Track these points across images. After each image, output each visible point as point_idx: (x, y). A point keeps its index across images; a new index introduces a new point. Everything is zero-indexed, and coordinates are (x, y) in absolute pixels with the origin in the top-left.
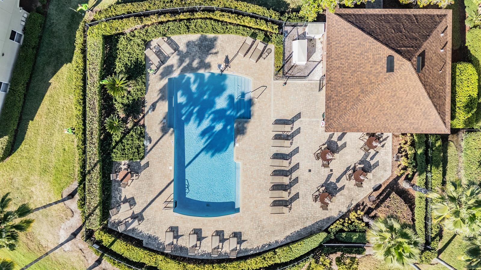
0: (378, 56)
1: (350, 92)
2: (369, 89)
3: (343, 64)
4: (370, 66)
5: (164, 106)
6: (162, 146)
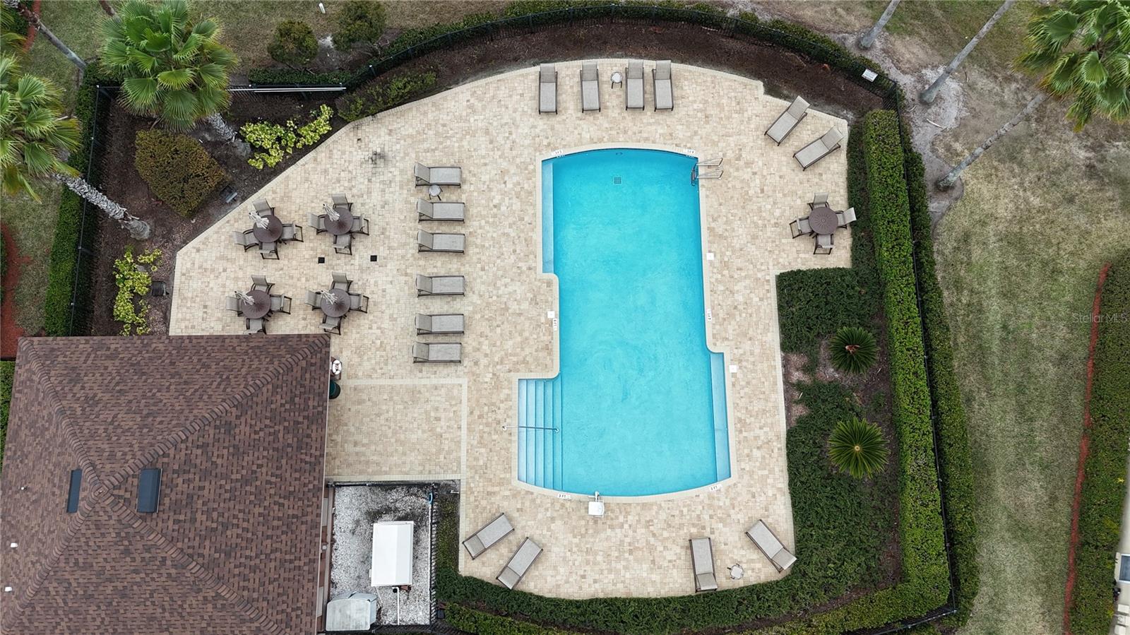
0: (182, 517)
1: (261, 430)
2: (212, 432)
3: (275, 503)
4: (206, 492)
5: (736, 405)
6: (735, 308)
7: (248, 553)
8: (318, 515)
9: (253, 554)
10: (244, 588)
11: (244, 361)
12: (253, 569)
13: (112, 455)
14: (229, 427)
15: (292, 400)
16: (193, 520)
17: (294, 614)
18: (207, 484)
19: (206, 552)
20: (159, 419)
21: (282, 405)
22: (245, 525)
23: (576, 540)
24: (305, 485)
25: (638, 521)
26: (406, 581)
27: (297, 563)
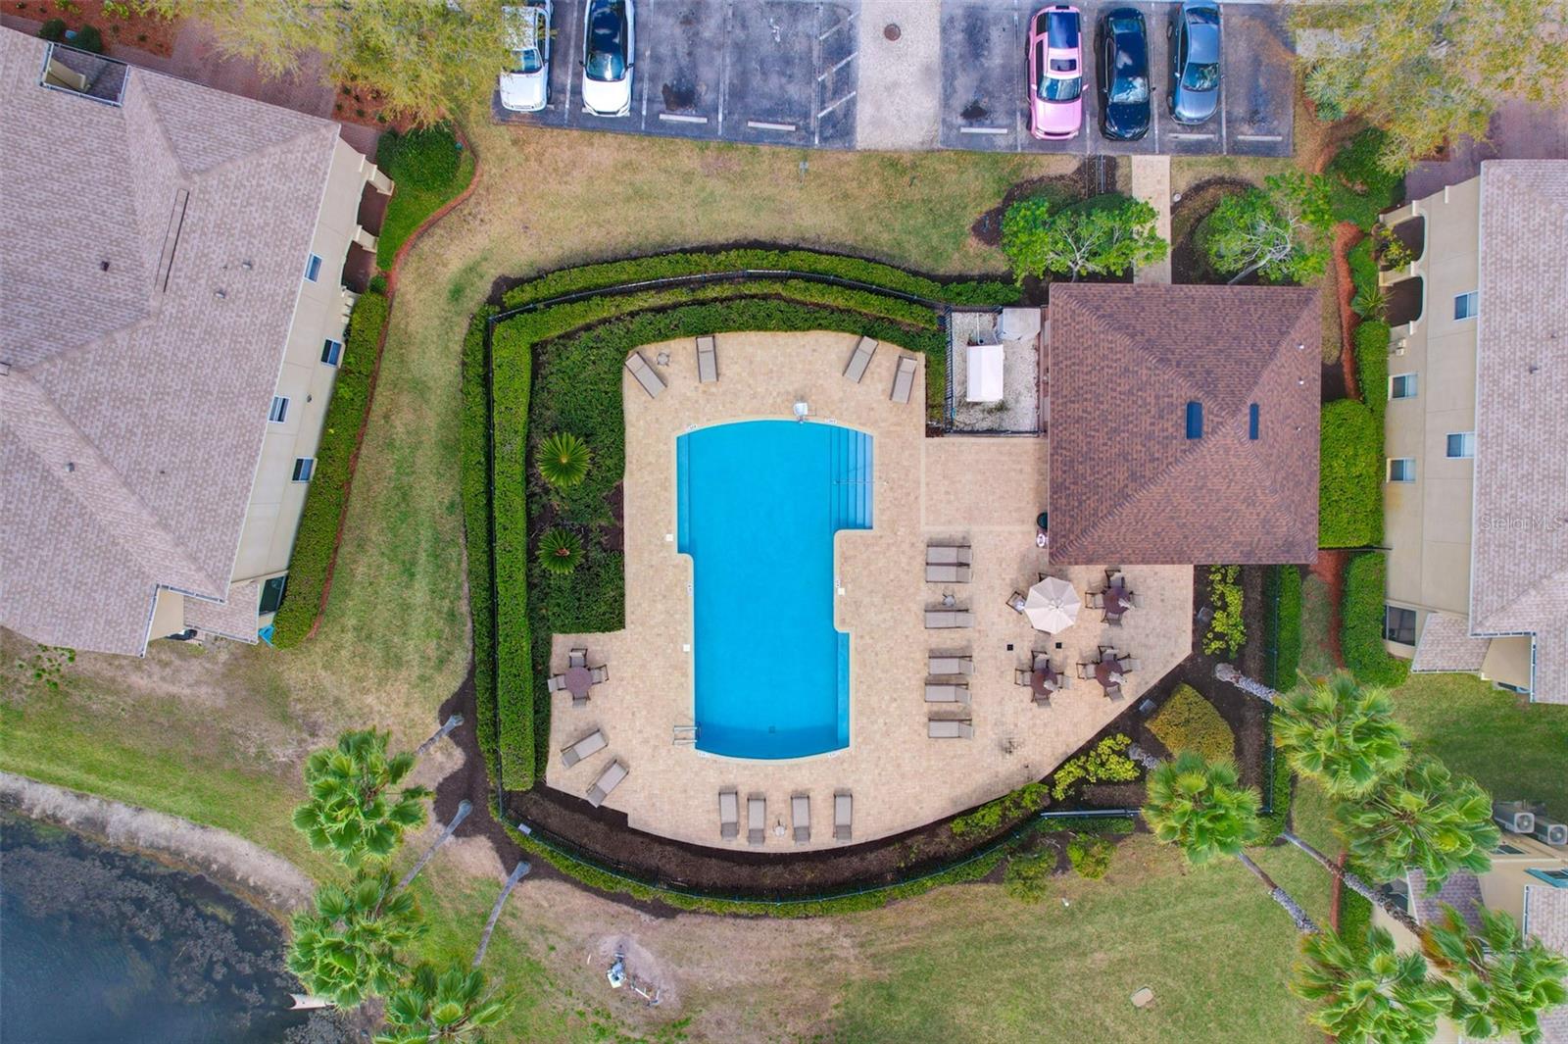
0: (1166, 400)
1: (1106, 476)
2: (1147, 473)
3: (1090, 413)
4: (1149, 421)
5: (668, 503)
6: (665, 597)
7: (1111, 371)
8: (1052, 403)
9: (1106, 370)
10: (1111, 342)
11: (1124, 540)
12: (1104, 357)
13: (1227, 451)
14: (1133, 476)
15: (1080, 504)
16: (1157, 397)
17: (1069, 320)
18: (1148, 428)
19: (1145, 371)
20: (1192, 484)
21: (1089, 498)
22: (1114, 394)
23: (820, 382)
24: (1065, 429)
25: (763, 398)
26: (973, 350)
27: (1069, 363)
